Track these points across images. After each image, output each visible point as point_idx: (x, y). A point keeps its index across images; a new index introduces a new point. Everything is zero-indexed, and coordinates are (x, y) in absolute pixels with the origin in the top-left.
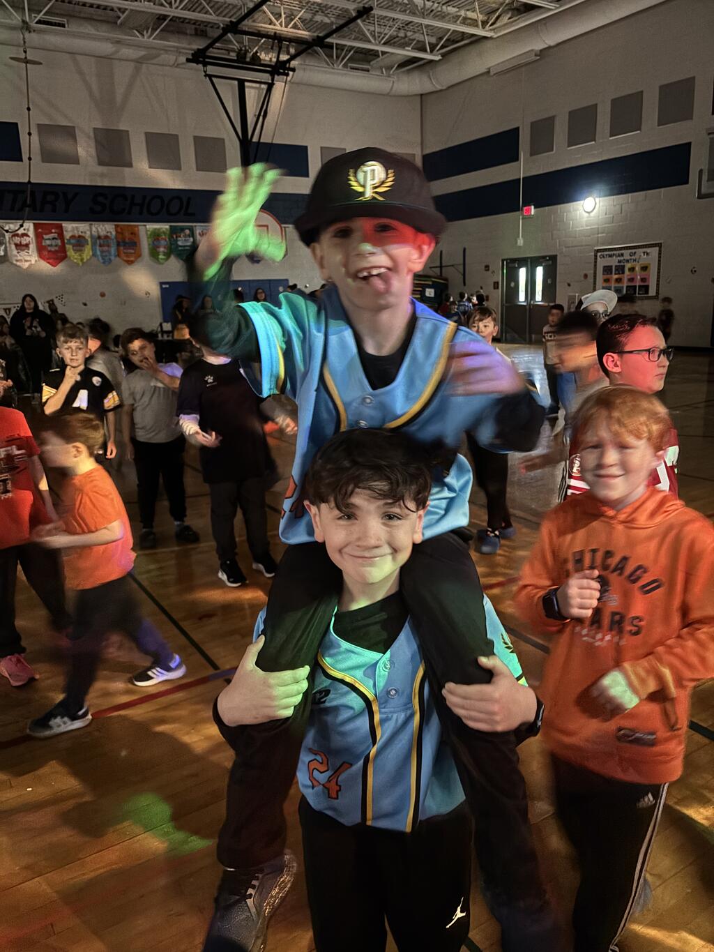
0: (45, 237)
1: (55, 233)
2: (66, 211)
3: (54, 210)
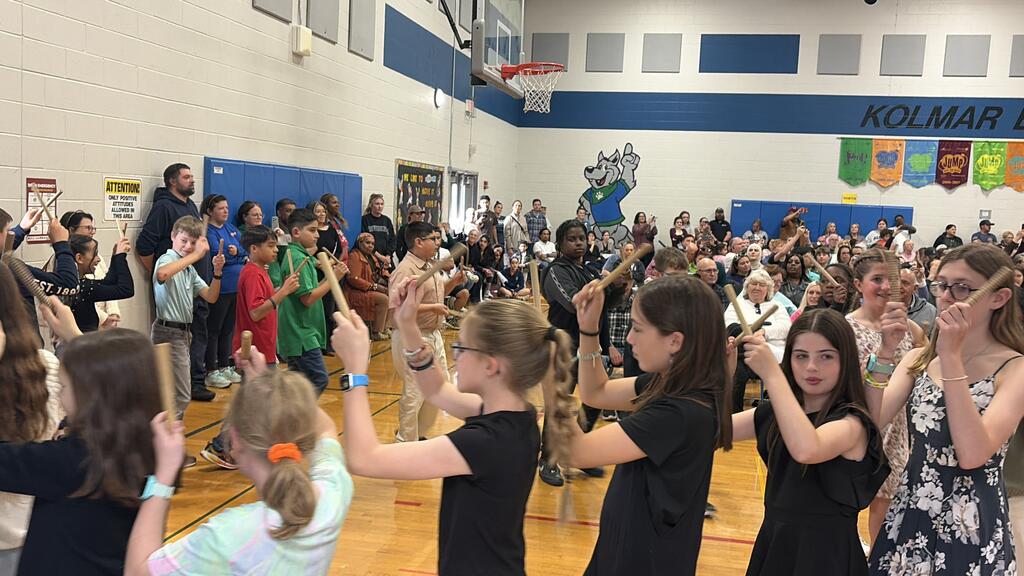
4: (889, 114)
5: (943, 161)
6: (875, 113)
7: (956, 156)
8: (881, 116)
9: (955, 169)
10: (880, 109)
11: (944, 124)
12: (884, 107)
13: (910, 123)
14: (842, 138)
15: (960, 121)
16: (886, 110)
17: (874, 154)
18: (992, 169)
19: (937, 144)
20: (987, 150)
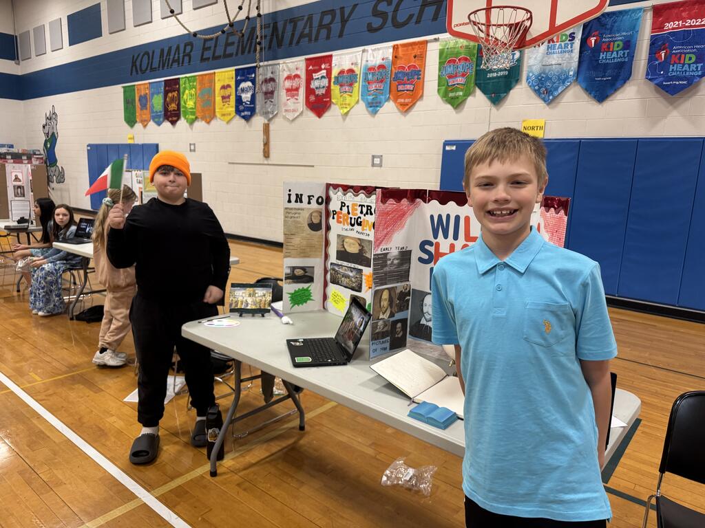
0: (315, 76)
1: (325, 69)
2: (341, 35)
3: (328, 37)
4: (141, 61)
5: (168, 99)
6: (135, 62)
7: (173, 93)
8: (138, 63)
9: (173, 106)
10: (137, 58)
11: (166, 65)
12: (139, 55)
13: (151, 69)
14: (123, 87)
15: (174, 61)
16: (140, 58)
17: (137, 99)
18: (190, 104)
19: (163, 83)
20: (187, 85)
